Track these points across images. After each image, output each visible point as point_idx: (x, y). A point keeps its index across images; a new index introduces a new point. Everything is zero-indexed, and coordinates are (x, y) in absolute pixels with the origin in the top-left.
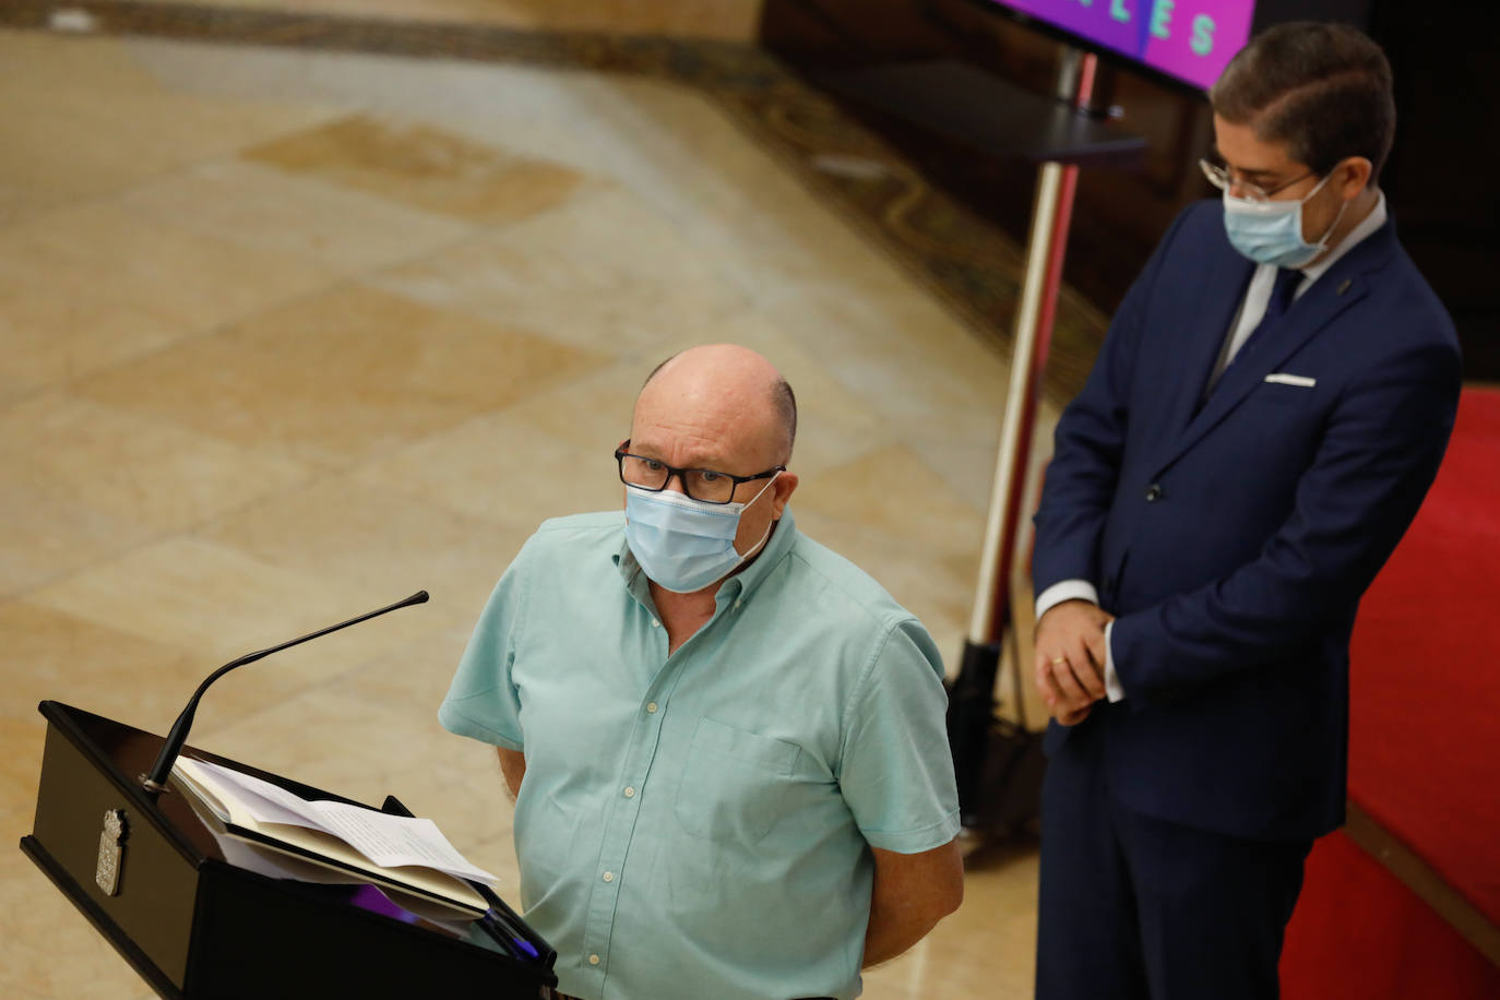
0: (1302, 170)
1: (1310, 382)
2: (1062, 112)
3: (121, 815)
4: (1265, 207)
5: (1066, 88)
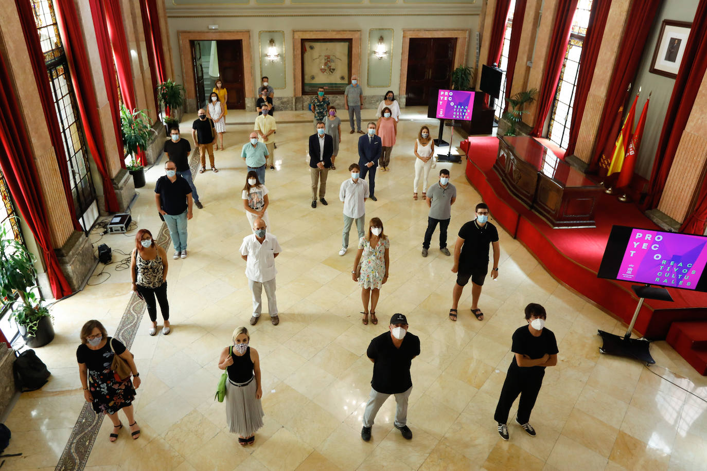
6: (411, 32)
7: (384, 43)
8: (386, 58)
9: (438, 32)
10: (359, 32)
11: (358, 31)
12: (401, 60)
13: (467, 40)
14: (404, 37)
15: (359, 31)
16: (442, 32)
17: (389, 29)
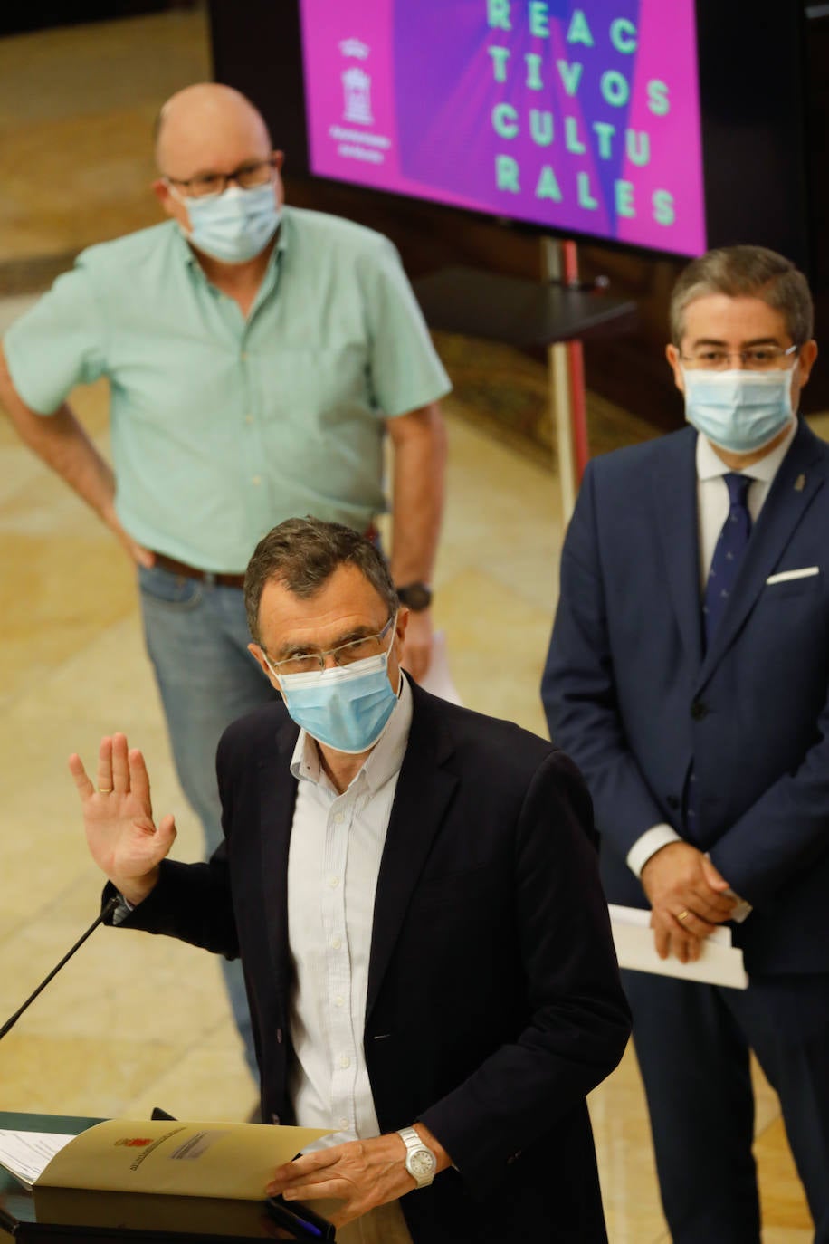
2: (555, 292)
5: (554, 270)
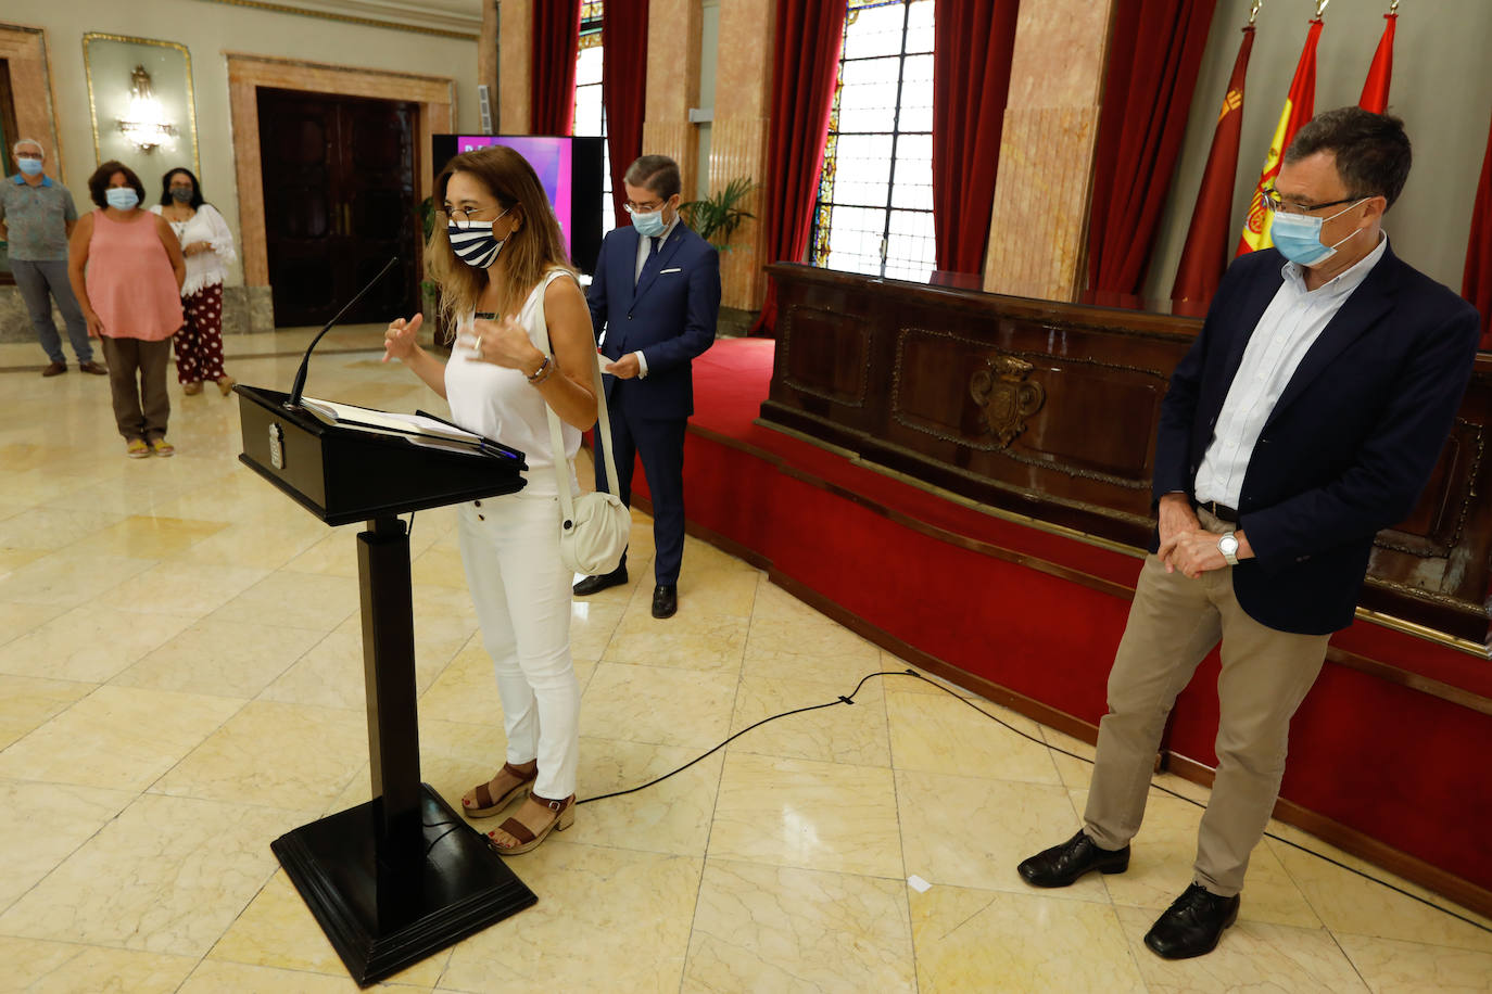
0: (661, 200)
1: (679, 270)
3: (277, 426)
4: (650, 215)
6: (259, 66)
7: (154, 92)
8: (174, 150)
9: (356, 77)
10: (34, 38)
11: (27, 30)
12: (236, 162)
13: (451, 111)
14: (232, 79)
15: (36, 31)
16: (370, 79)
17: (170, 44)
